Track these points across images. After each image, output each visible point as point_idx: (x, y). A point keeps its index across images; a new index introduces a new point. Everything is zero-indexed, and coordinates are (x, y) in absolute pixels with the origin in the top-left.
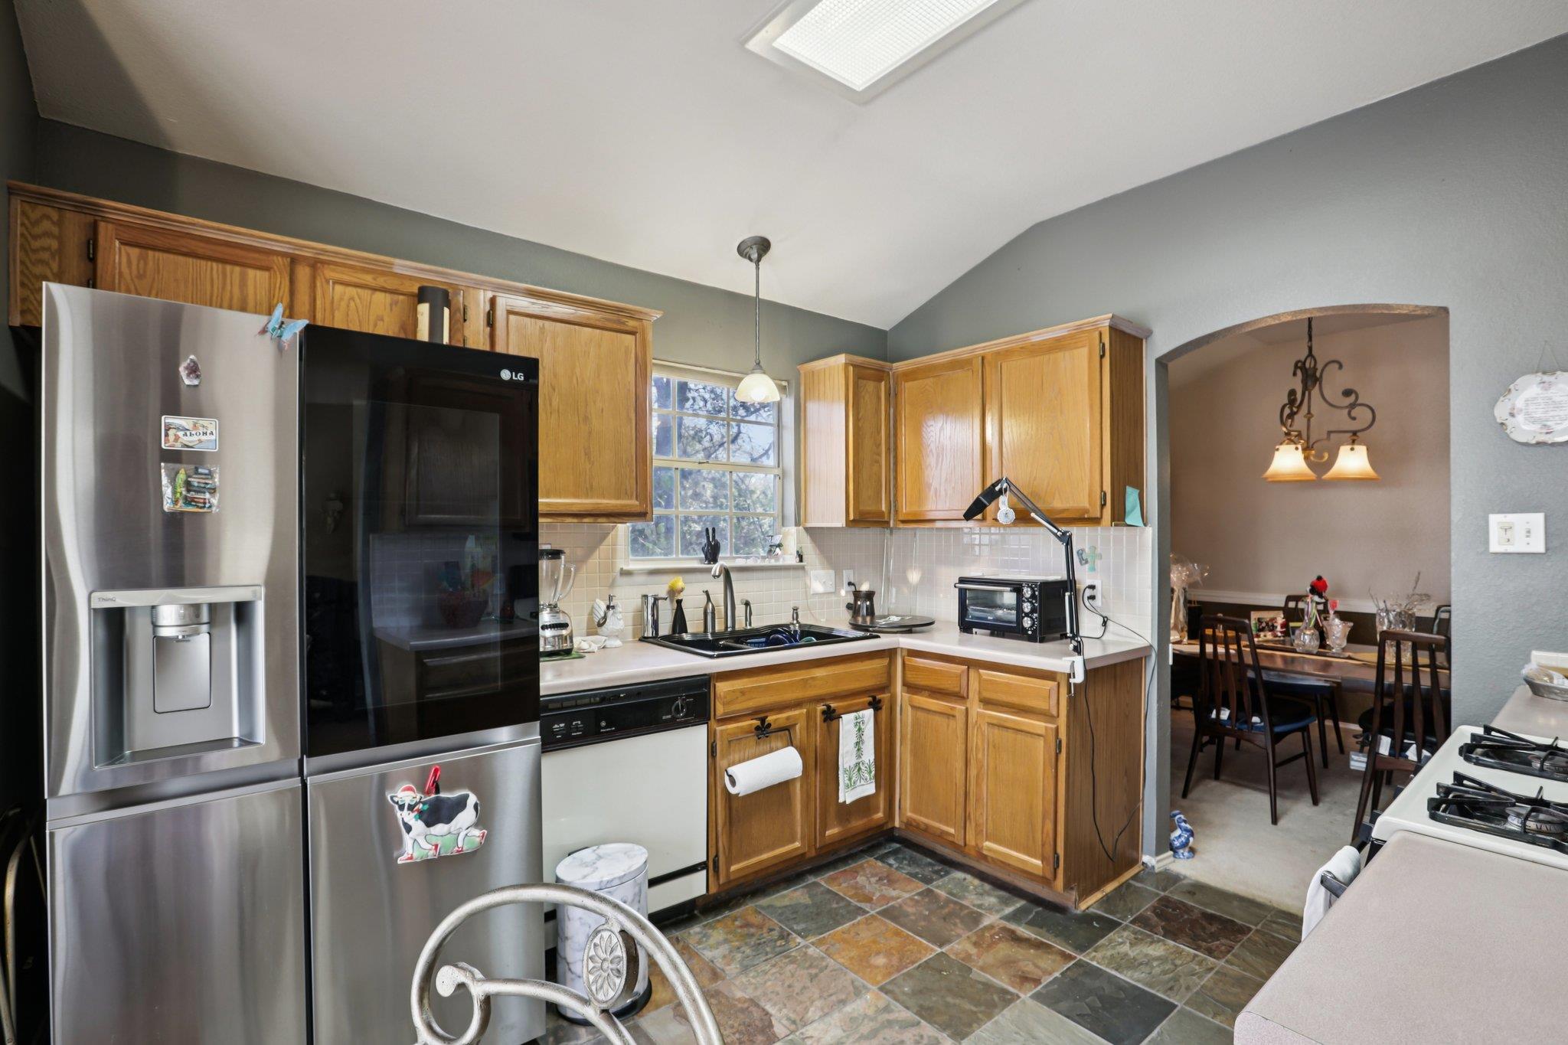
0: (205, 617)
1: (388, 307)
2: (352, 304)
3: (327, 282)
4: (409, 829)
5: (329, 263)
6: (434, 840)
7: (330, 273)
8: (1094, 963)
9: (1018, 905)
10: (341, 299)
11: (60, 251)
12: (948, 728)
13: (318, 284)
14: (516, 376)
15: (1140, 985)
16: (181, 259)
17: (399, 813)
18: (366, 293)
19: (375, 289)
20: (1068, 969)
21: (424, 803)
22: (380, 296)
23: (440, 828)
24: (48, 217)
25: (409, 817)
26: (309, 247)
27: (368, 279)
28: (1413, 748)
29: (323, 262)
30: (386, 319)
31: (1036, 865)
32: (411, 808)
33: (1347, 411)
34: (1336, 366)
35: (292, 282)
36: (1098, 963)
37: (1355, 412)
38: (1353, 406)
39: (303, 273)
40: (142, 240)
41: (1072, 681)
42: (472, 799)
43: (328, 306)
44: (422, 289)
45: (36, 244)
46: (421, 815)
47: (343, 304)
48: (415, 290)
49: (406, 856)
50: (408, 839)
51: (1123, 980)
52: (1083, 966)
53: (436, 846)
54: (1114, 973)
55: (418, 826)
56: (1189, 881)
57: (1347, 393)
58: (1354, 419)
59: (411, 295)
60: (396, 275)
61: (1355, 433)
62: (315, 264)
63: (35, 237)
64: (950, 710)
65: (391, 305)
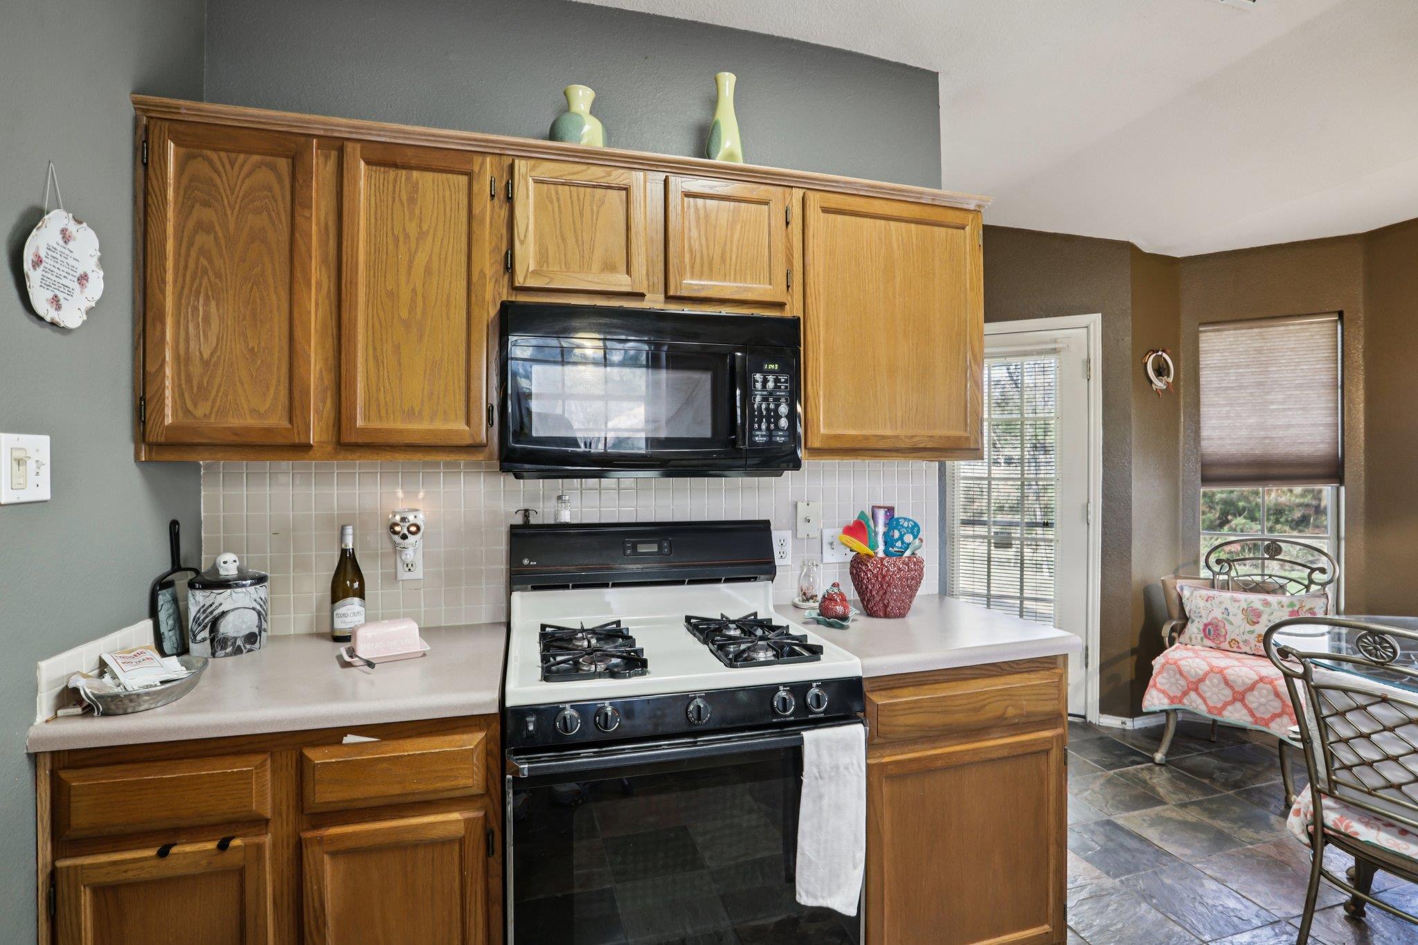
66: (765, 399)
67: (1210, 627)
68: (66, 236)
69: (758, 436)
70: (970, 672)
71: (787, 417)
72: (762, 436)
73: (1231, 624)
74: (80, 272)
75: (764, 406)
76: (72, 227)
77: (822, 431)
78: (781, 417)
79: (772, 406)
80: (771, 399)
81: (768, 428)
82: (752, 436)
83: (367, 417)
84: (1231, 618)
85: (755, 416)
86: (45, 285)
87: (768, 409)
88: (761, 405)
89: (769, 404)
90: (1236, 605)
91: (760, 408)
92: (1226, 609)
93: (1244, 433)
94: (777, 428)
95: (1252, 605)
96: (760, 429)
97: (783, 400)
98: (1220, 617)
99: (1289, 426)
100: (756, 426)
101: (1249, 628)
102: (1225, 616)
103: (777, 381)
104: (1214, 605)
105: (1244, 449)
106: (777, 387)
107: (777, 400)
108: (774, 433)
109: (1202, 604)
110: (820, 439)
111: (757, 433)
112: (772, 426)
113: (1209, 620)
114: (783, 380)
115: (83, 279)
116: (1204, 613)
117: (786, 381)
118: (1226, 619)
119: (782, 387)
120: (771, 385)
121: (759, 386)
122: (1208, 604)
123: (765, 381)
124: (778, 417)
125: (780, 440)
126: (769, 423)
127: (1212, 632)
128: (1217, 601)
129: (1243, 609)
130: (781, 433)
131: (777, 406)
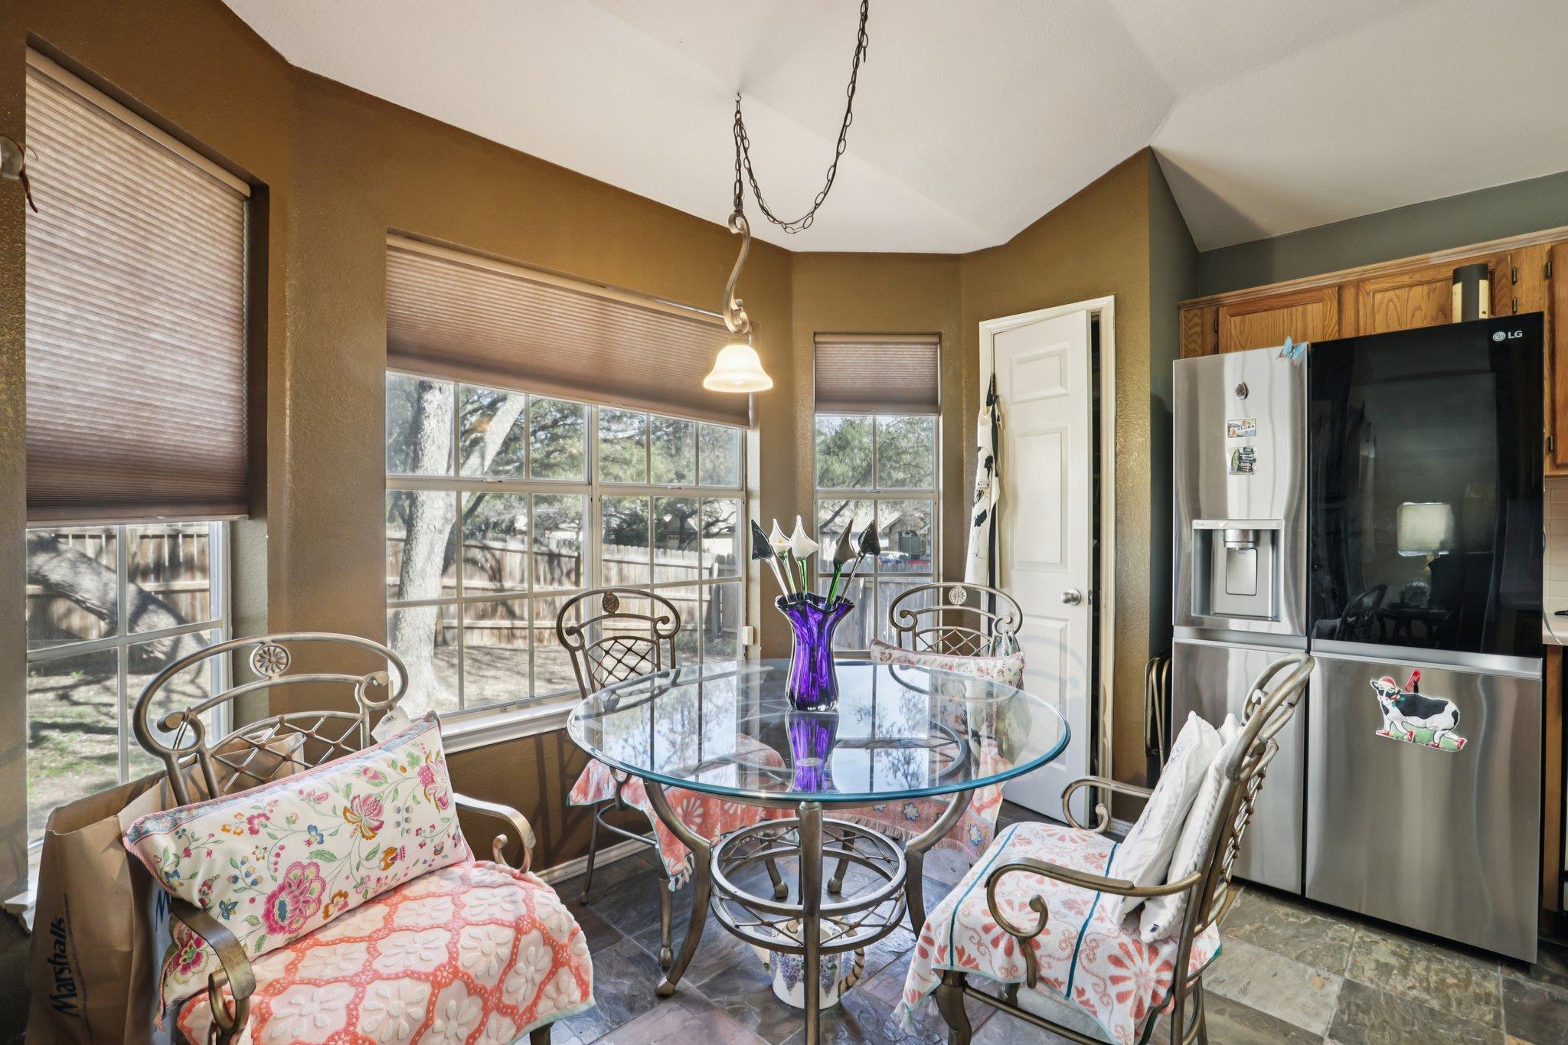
0: (1251, 537)
1: (1426, 297)
2: (1391, 304)
3: (1368, 294)
4: (1387, 711)
5: (1368, 279)
6: (1410, 728)
7: (1371, 287)
10: (1381, 304)
11: (1203, 332)
13: (1361, 298)
14: (1512, 335)
16: (1264, 314)
17: (1379, 697)
18: (1403, 292)
19: (1411, 286)
21: (1402, 696)
22: (1417, 290)
23: (1415, 720)
24: (1195, 315)
25: (1388, 703)
26: (1351, 274)
27: (1405, 279)
29: (1364, 280)
30: (1424, 307)
32: (1389, 695)
35: (1340, 303)
39: (1349, 294)
40: (1243, 310)
42: (1451, 707)
43: (1369, 312)
44: (1456, 272)
45: (1191, 332)
46: (1397, 703)
47: (1383, 307)
48: (1451, 273)
49: (1383, 731)
50: (1387, 719)
53: (1411, 734)
55: (1394, 711)
59: (1446, 279)
60: (1435, 266)
62: (1358, 284)
63: (1190, 329)
65: (1429, 294)
67: (284, 897)
73: (331, 857)
84: (329, 845)
90: (326, 806)
92: (311, 828)
93: (102, 382)
95: (354, 793)
98: (303, 855)
99: (181, 387)
101: (367, 846)
102: (315, 847)
104: (278, 834)
105: (104, 425)
109: (245, 846)
113: (280, 881)
116: (261, 869)
118: (321, 854)
122: (262, 839)
127: (289, 907)
128: (278, 819)
129: (345, 810)
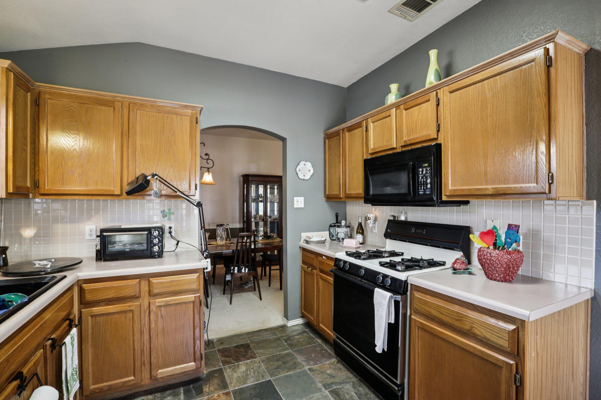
8: (237, 388)
9: (182, 391)
12: (125, 319)
15: (256, 383)
20: (234, 397)
28: (244, 268)
31: (192, 366)
33: (206, 160)
34: (203, 145)
36: (238, 387)
37: (209, 161)
38: (208, 159)
41: (205, 271)
51: (250, 386)
52: (236, 392)
54: (245, 386)
56: (216, 340)
57: (206, 155)
58: (208, 164)
61: (208, 168)
64: (129, 308)
66: (422, 178)
68: (305, 165)
69: (420, 191)
70: (458, 302)
71: (430, 184)
72: (422, 191)
74: (309, 169)
75: (422, 180)
76: (306, 163)
77: (450, 188)
78: (428, 184)
79: (425, 180)
80: (424, 178)
81: (424, 188)
82: (418, 192)
83: (348, 191)
85: (420, 184)
86: (301, 173)
87: (423, 181)
88: (421, 180)
89: (424, 180)
91: (421, 181)
94: (427, 188)
96: (421, 189)
97: (428, 177)
100: (420, 188)
103: (426, 170)
106: (426, 173)
107: (426, 177)
108: (426, 190)
110: (449, 192)
111: (420, 190)
112: (425, 187)
114: (428, 170)
115: (309, 171)
117: (429, 170)
119: (428, 172)
120: (424, 172)
121: (421, 173)
123: (423, 171)
124: (427, 184)
125: (428, 193)
126: (424, 186)
130: (428, 190)
131: (427, 180)
